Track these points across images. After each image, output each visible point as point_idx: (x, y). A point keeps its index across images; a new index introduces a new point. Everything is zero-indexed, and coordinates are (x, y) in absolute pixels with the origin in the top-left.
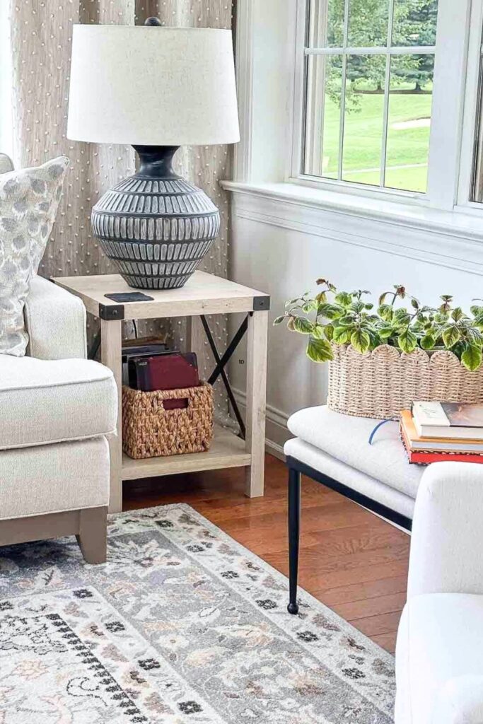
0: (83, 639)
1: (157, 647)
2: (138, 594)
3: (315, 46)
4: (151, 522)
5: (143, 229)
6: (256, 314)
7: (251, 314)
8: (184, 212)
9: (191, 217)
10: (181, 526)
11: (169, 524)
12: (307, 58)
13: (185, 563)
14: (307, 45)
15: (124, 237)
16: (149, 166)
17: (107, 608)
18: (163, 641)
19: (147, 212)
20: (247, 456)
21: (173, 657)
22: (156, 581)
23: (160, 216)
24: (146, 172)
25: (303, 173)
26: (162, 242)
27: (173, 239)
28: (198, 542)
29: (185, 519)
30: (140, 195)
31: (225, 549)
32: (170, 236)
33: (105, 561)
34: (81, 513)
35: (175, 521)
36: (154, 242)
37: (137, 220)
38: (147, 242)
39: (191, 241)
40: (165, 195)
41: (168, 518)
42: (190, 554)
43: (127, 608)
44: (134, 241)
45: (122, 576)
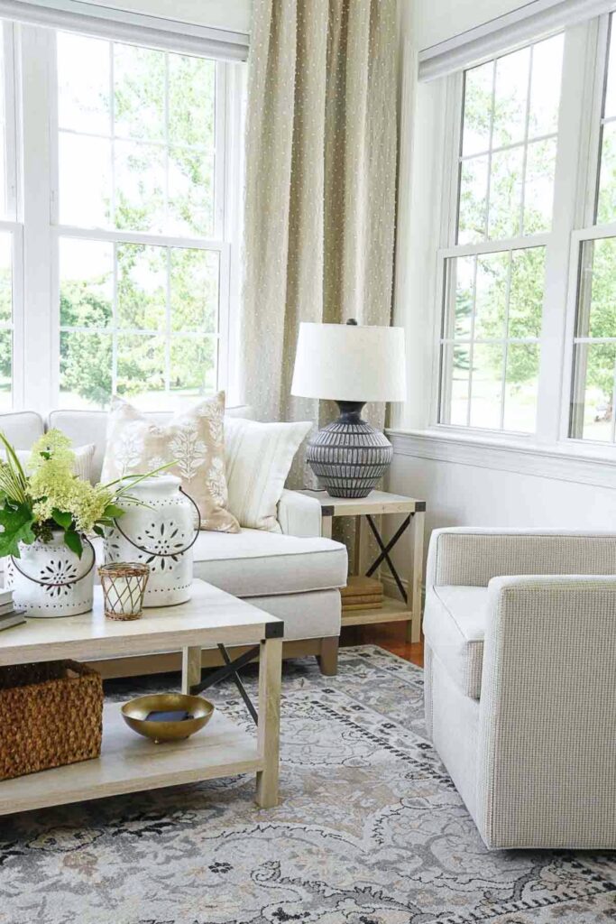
0: (340, 714)
1: (390, 718)
2: (365, 691)
3: (447, 337)
4: (355, 654)
5: (350, 457)
6: (417, 513)
7: (413, 514)
8: (375, 445)
9: (380, 448)
10: (376, 656)
11: (368, 656)
12: (442, 346)
13: (388, 676)
14: (442, 337)
15: (336, 461)
16: (347, 415)
17: (347, 699)
18: (392, 715)
19: (352, 444)
20: (409, 613)
21: (401, 723)
22: (374, 685)
23: (361, 447)
24: (344, 419)
25: (439, 422)
26: (362, 465)
27: (369, 463)
28: (392, 665)
29: (378, 653)
30: (345, 434)
31: (411, 669)
32: (367, 460)
33: (335, 675)
34: (324, 641)
35: (371, 654)
36: (357, 465)
37: (346, 450)
38: (352, 464)
39: (379, 464)
40: (361, 434)
41: (366, 652)
42: (389, 671)
43: (361, 698)
44: (343, 464)
45: (348, 682)
